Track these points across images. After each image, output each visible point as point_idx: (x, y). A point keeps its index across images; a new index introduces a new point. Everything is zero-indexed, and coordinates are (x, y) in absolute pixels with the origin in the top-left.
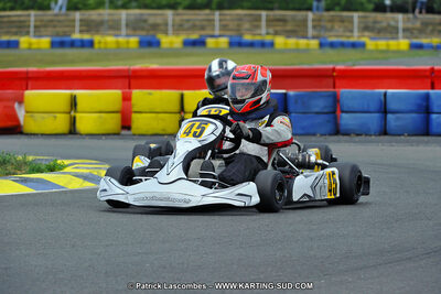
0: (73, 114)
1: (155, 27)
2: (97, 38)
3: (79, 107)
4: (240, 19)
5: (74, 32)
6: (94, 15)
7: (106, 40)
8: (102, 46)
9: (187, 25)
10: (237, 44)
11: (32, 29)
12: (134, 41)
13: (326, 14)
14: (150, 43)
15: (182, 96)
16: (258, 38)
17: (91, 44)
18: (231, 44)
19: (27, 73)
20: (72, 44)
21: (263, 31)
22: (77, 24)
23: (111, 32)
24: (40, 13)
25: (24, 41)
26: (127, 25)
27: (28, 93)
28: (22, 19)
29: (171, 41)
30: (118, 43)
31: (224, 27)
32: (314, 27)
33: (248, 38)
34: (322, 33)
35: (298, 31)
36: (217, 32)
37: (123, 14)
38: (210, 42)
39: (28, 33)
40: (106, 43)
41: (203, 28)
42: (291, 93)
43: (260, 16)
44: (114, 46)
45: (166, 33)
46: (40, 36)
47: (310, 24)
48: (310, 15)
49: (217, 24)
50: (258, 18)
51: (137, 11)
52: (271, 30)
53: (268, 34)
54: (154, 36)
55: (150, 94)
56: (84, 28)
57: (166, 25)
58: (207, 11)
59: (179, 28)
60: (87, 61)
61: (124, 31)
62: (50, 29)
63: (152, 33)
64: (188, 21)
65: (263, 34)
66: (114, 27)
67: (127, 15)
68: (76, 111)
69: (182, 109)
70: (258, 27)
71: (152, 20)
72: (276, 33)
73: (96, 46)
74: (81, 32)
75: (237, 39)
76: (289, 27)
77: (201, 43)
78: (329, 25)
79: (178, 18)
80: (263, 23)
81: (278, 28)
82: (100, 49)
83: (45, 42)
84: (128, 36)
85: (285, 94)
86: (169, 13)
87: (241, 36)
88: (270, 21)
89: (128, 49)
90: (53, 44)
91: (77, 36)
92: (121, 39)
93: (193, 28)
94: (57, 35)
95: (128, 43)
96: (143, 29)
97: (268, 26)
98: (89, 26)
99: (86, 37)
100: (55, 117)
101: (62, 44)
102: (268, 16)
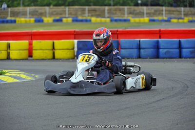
0: (8, 51)
1: (41, 14)
2: (17, 19)
3: (11, 48)
4: (77, 10)
5: (8, 17)
6: (16, 9)
7: (21, 20)
8: (19, 22)
9: (55, 13)
10: (75, 20)
12: (32, 20)
13: (113, 8)
14: (39, 21)
15: (54, 43)
16: (84, 18)
17: (15, 21)
18: (73, 21)
20: (7, 22)
21: (87, 14)
22: (9, 13)
23: (23, 16)
26: (30, 13)
29: (48, 20)
30: (26, 21)
31: (70, 14)
32: (108, 13)
33: (80, 18)
34: (112, 16)
35: (101, 15)
36: (67, 16)
37: (28, 9)
38: (64, 20)
40: (21, 21)
41: (61, 14)
43: (85, 9)
44: (24, 22)
45: (46, 16)
47: (106, 12)
48: (107, 8)
49: (67, 12)
50: (84, 10)
51: (34, 8)
52: (90, 15)
53: (88, 16)
54: (41, 18)
55: (40, 42)
57: (46, 13)
58: (63, 7)
59: (51, 14)
60: (14, 28)
61: (28, 16)
63: (40, 16)
64: (55, 11)
65: (86, 16)
66: (24, 14)
67: (30, 9)
68: (10, 50)
69: (54, 48)
70: (85, 13)
71: (40, 11)
72: (92, 16)
73: (17, 22)
74: (11, 16)
75: (75, 19)
76: (97, 13)
77: (60, 20)
78: (114, 12)
79: (51, 10)
80: (87, 12)
81: (93, 14)
84: (30, 18)
86: (47, 8)
87: (77, 17)
88: (89, 11)
89: (30, 23)
91: (9, 18)
92: (28, 20)
93: (57, 14)
94: (1, 18)
95: (30, 21)
96: (36, 15)
97: (89, 13)
98: (14, 14)
99: (13, 19)
100: (1, 52)
101: (3, 22)
102: (88, 9)
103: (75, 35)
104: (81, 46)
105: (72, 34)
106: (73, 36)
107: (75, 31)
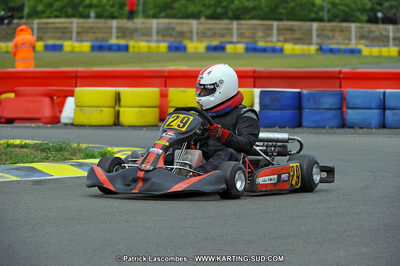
0: (117, 108)
1: (182, 34)
2: (131, 43)
3: (122, 102)
4: (255, 28)
5: (111, 38)
7: (139, 45)
8: (136, 50)
9: (209, 33)
10: (252, 49)
11: (74, 35)
12: (163, 46)
13: (328, 25)
14: (177, 48)
16: (270, 45)
17: (126, 48)
18: (247, 50)
19: (77, 72)
20: (110, 48)
21: (275, 38)
22: (114, 31)
23: (142, 38)
24: (82, 20)
25: (68, 45)
26: (158, 33)
27: (78, 90)
28: (66, 25)
29: (195, 46)
30: (149, 48)
31: (241, 35)
32: (318, 36)
33: (261, 44)
34: (325, 41)
35: (304, 39)
36: (235, 39)
37: (154, 23)
38: (229, 48)
39: (70, 39)
40: (139, 47)
41: (223, 36)
42: (305, 92)
43: (272, 26)
44: (144, 50)
45: (191, 39)
46: (82, 41)
47: (314, 33)
48: (315, 25)
49: (235, 32)
50: (270, 28)
51: (167, 21)
52: (281, 38)
53: (279, 41)
54: (181, 42)
55: (184, 92)
56: (120, 34)
57: (191, 32)
58: (226, 21)
59: (202, 36)
60: (124, 63)
61: (155, 38)
62: (91, 35)
63: (179, 39)
64: (210, 29)
65: (274, 41)
66: (146, 34)
67: (158, 24)
68: (120, 106)
70: (271, 35)
71: (179, 28)
72: (286, 41)
73: (131, 50)
74: (118, 37)
75: (251, 46)
76: (296, 35)
77: (220, 48)
78: (331, 34)
79: (201, 27)
80: (275, 32)
81: (288, 36)
82: (134, 53)
83: (86, 46)
84: (158, 41)
85: (300, 93)
86: (194, 23)
87: (255, 42)
88: (280, 31)
89: (158, 53)
90: (93, 48)
91: (114, 41)
92: (153, 45)
93: (214, 35)
94: (97, 40)
95: (158, 47)
96: (171, 36)
97: (278, 34)
98: (123, 33)
99: (122, 42)
100: (102, 111)
101: (101, 48)
102: (278, 26)
103: (255, 78)
104: (267, 101)
105: (250, 77)
106: (252, 80)
107: (254, 72)
